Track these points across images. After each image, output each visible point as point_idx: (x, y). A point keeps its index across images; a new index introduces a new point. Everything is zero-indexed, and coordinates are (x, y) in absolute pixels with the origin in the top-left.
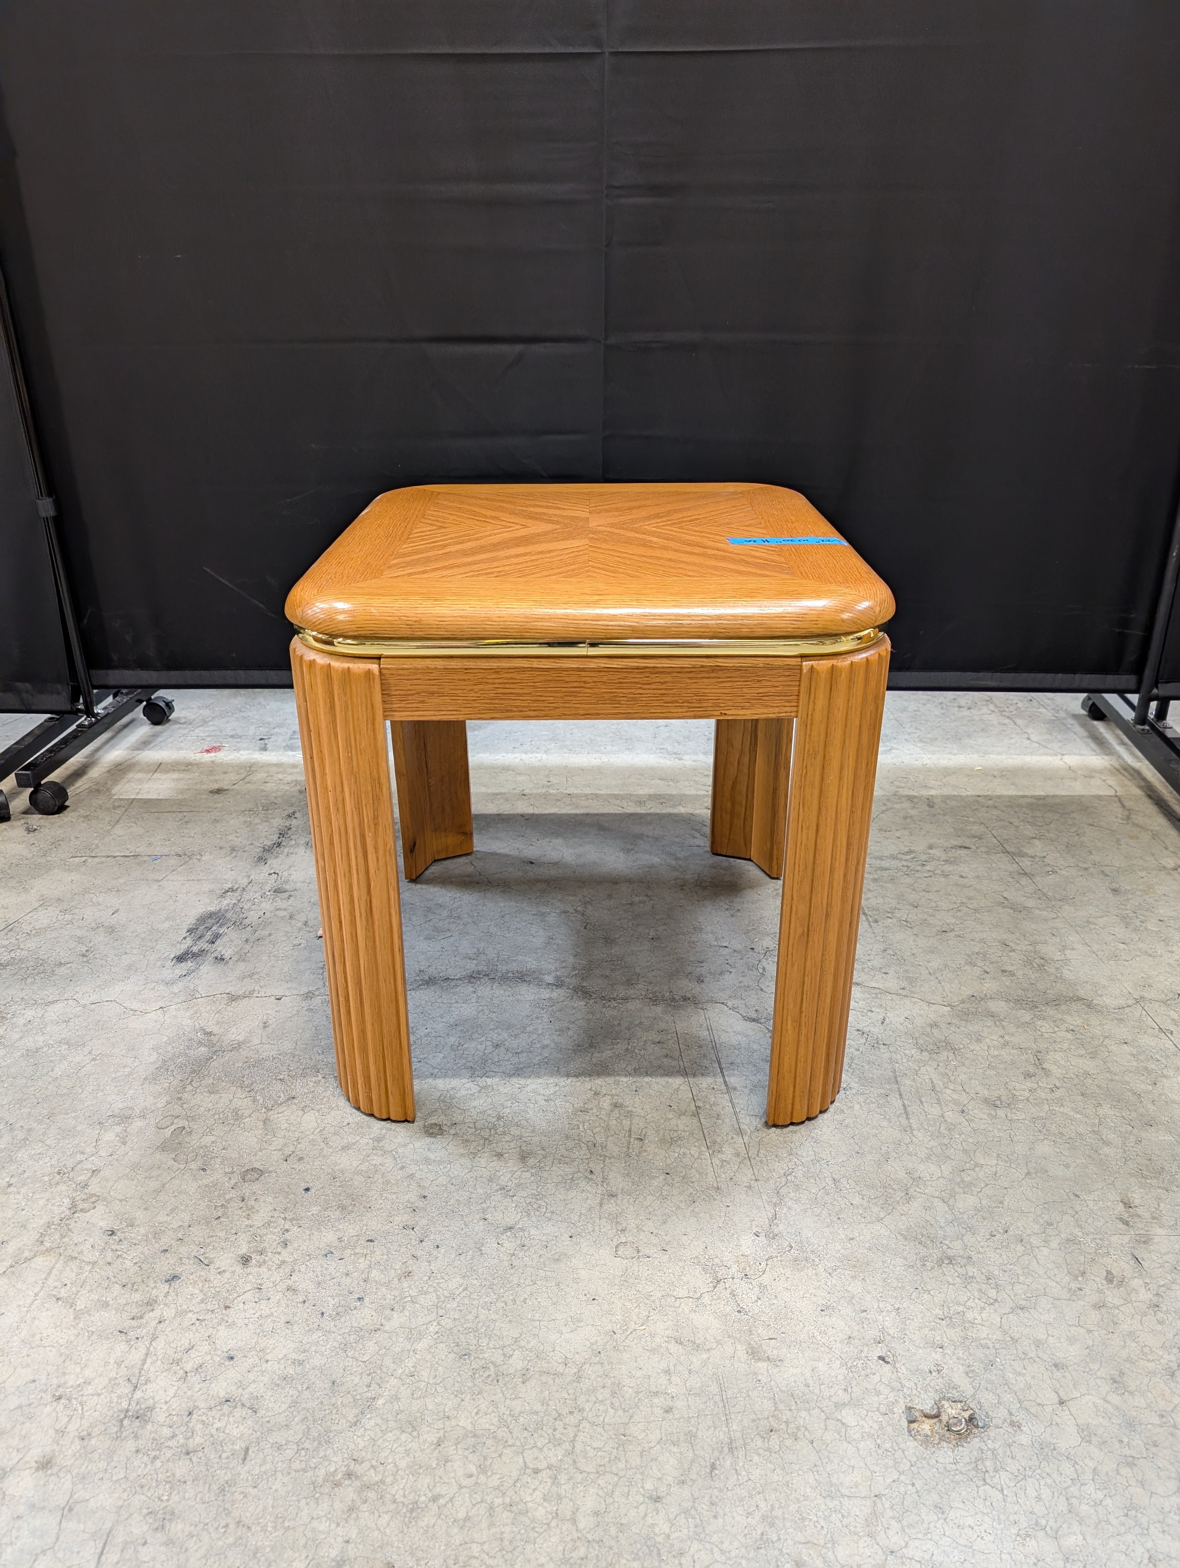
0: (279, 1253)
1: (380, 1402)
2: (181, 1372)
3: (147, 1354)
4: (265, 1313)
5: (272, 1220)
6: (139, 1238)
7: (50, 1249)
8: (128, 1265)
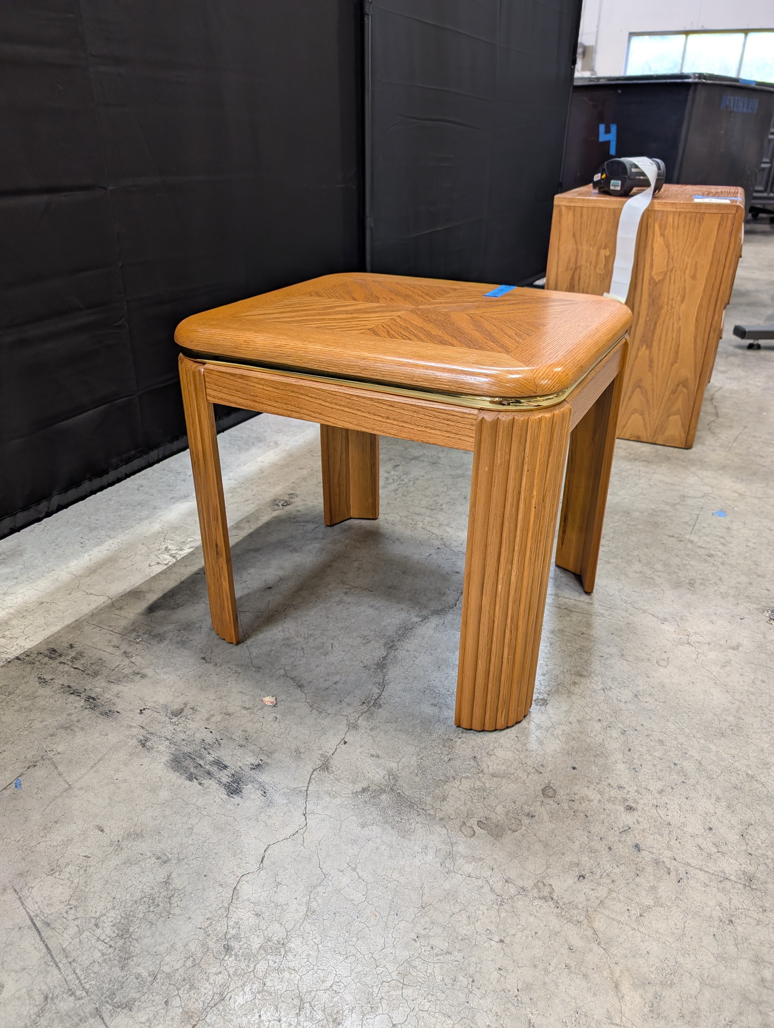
0: (629, 792)
1: (750, 772)
2: (718, 854)
3: (701, 870)
4: (677, 807)
5: (597, 789)
6: (592, 861)
7: (588, 917)
8: (617, 870)
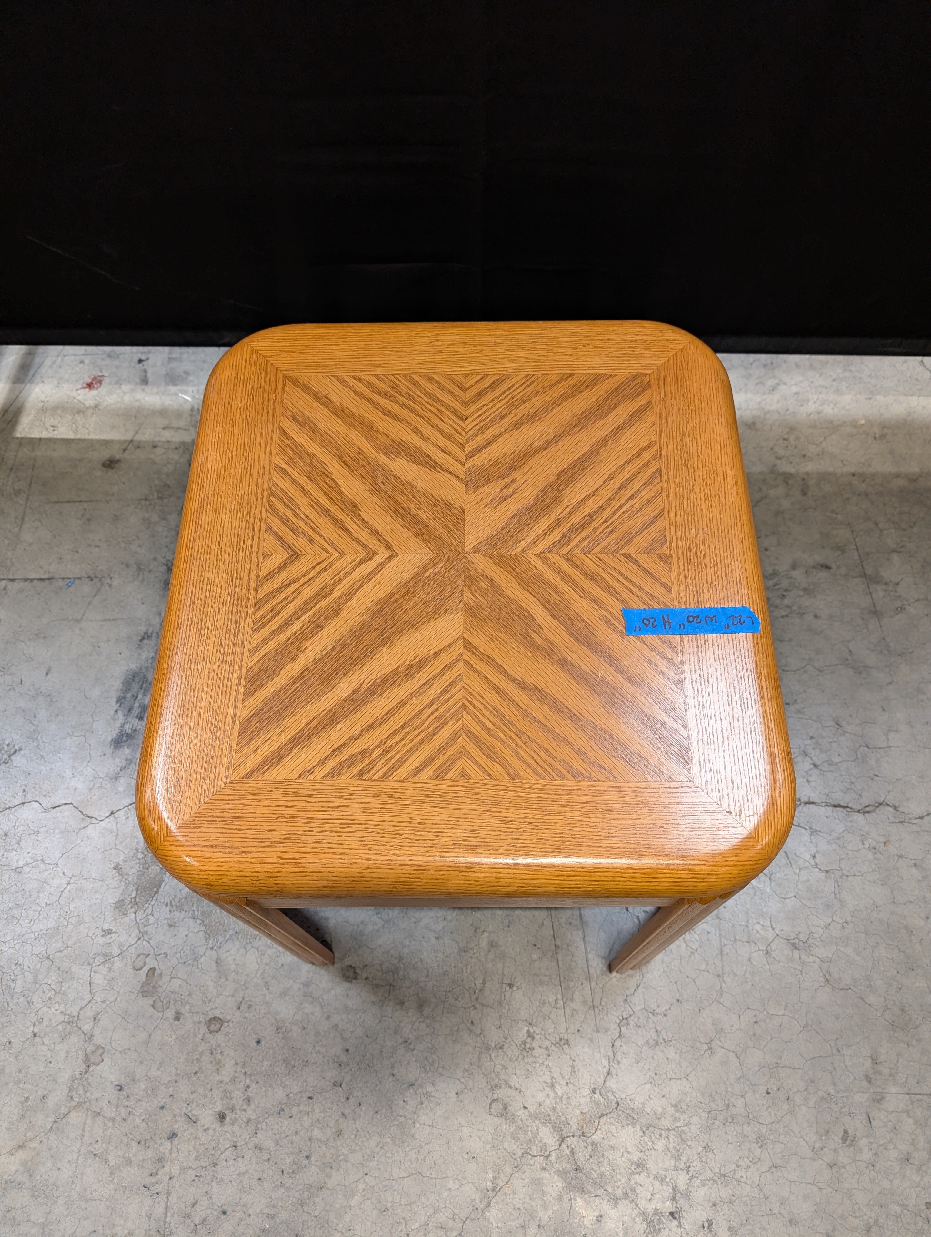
0: (245, 1110)
2: (192, 1225)
3: (166, 1208)
4: (243, 1169)
5: (236, 1075)
6: (141, 1093)
7: (79, 1105)
8: (138, 1121)
